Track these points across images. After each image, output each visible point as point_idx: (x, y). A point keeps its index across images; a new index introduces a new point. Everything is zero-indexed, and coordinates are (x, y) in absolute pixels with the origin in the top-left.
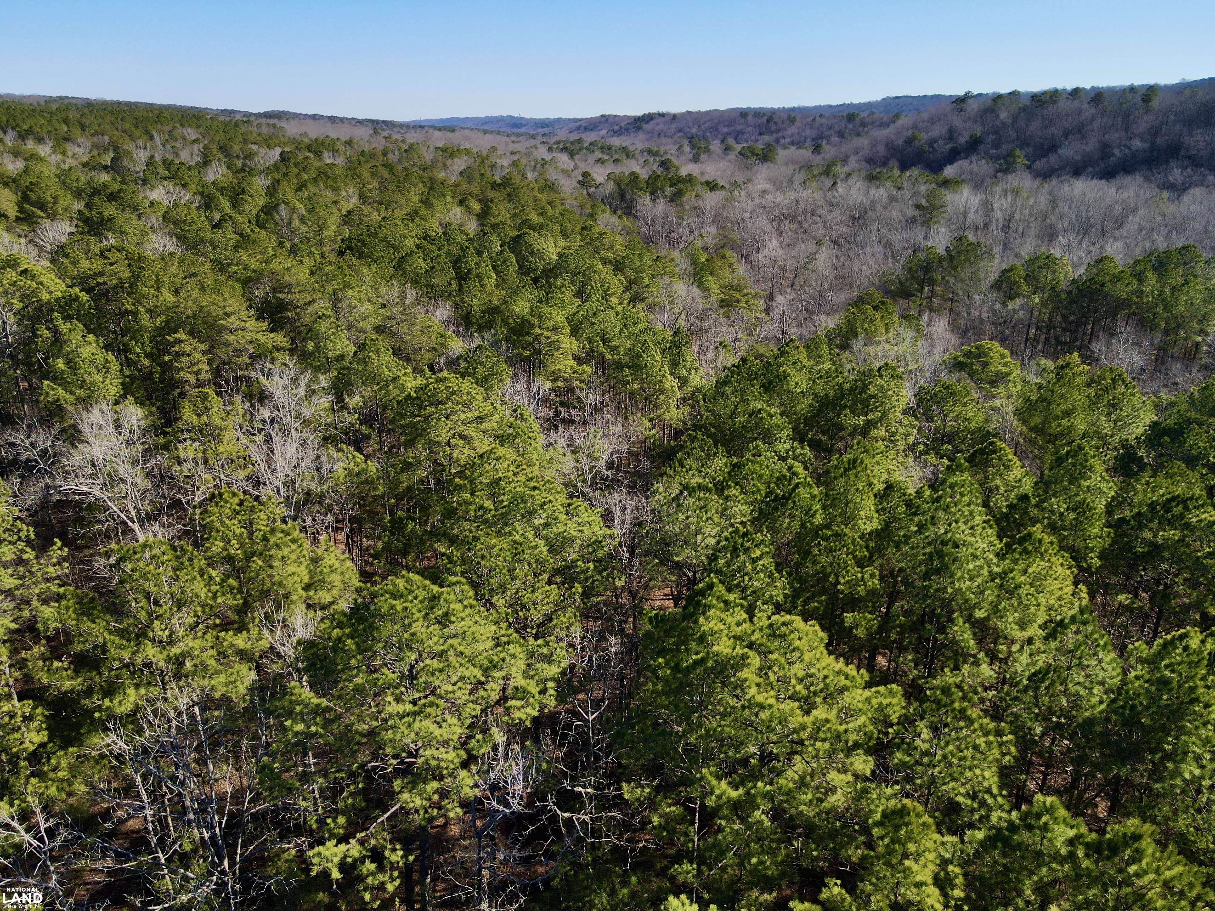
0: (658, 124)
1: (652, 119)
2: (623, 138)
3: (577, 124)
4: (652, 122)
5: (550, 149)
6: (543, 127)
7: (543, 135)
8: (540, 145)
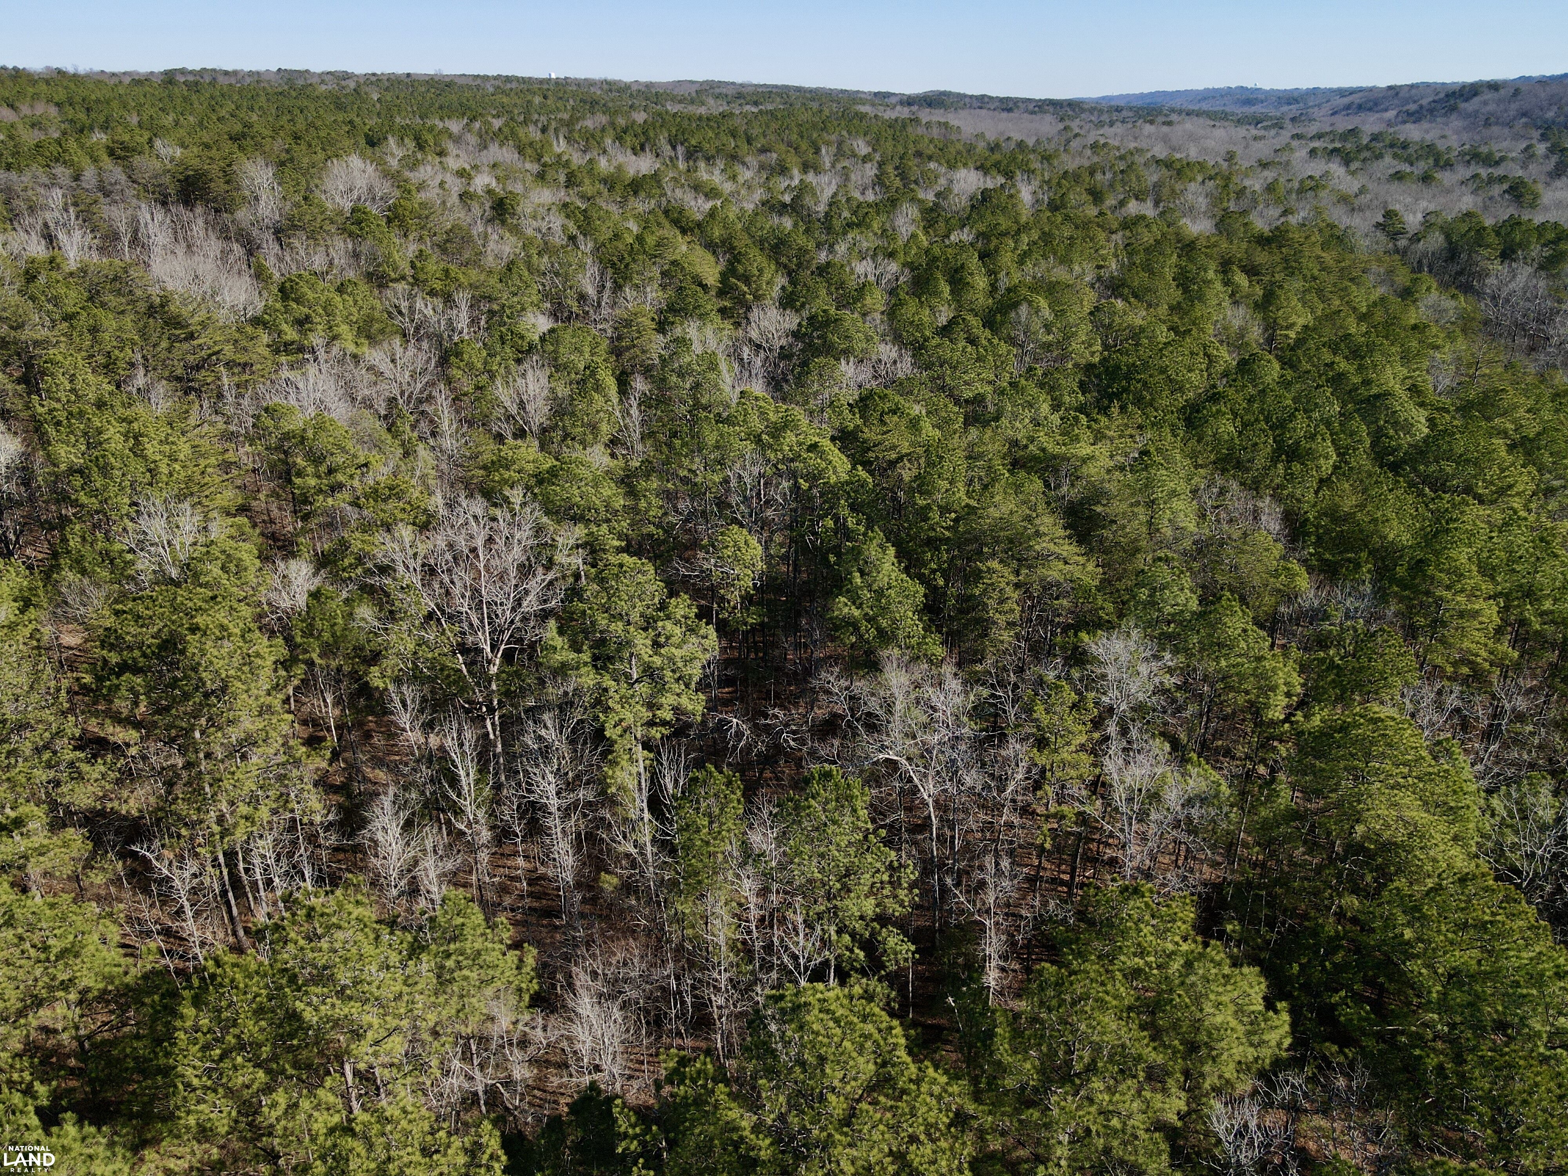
0: (1485, 103)
1: (1476, 94)
2: (1425, 125)
3: (1346, 100)
4: (1476, 100)
5: (1313, 152)
6: (1289, 104)
7: (1293, 120)
8: (1295, 143)
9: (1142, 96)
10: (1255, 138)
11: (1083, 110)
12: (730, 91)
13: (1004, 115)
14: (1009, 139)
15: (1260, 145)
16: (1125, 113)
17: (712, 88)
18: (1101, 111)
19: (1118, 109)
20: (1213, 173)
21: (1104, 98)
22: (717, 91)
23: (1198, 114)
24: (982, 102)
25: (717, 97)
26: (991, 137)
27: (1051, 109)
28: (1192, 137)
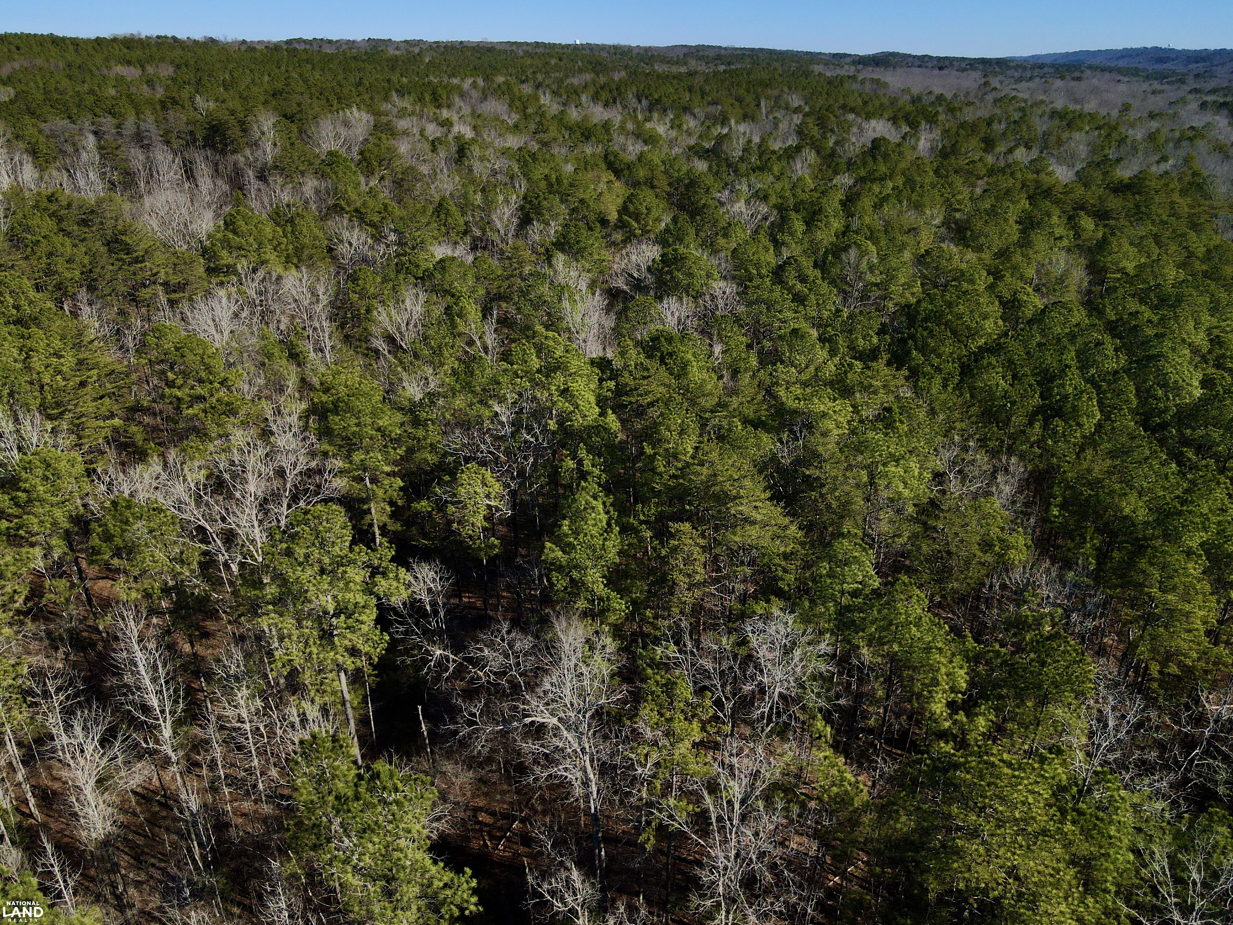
5: (1203, 105)
6: (1197, 62)
7: (1197, 76)
8: (1190, 97)
9: (1067, 54)
10: (1153, 93)
11: (1009, 68)
12: (711, 54)
13: (936, 72)
14: (930, 93)
15: (1159, 98)
16: (1046, 70)
17: (698, 51)
18: (1025, 68)
19: (1041, 66)
20: (1102, 123)
21: (1033, 56)
22: (701, 53)
23: (1111, 70)
24: (923, 61)
25: (700, 58)
26: (915, 91)
27: (981, 67)
28: (1095, 91)
